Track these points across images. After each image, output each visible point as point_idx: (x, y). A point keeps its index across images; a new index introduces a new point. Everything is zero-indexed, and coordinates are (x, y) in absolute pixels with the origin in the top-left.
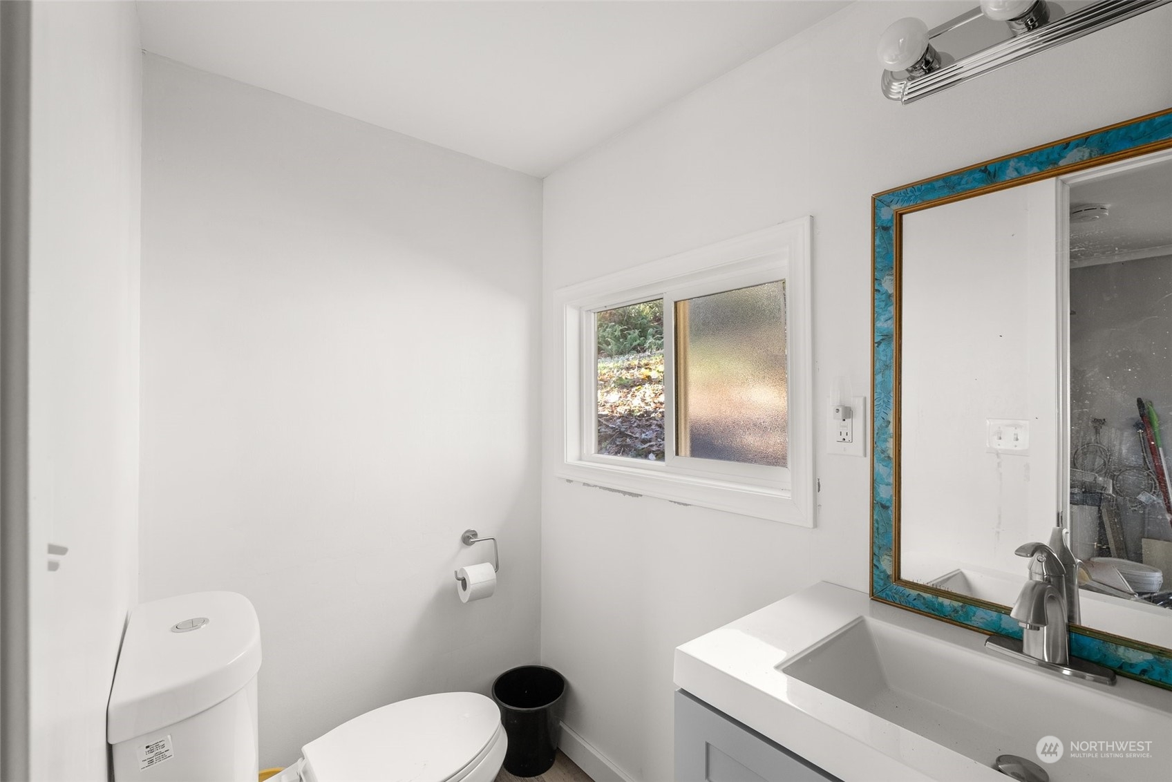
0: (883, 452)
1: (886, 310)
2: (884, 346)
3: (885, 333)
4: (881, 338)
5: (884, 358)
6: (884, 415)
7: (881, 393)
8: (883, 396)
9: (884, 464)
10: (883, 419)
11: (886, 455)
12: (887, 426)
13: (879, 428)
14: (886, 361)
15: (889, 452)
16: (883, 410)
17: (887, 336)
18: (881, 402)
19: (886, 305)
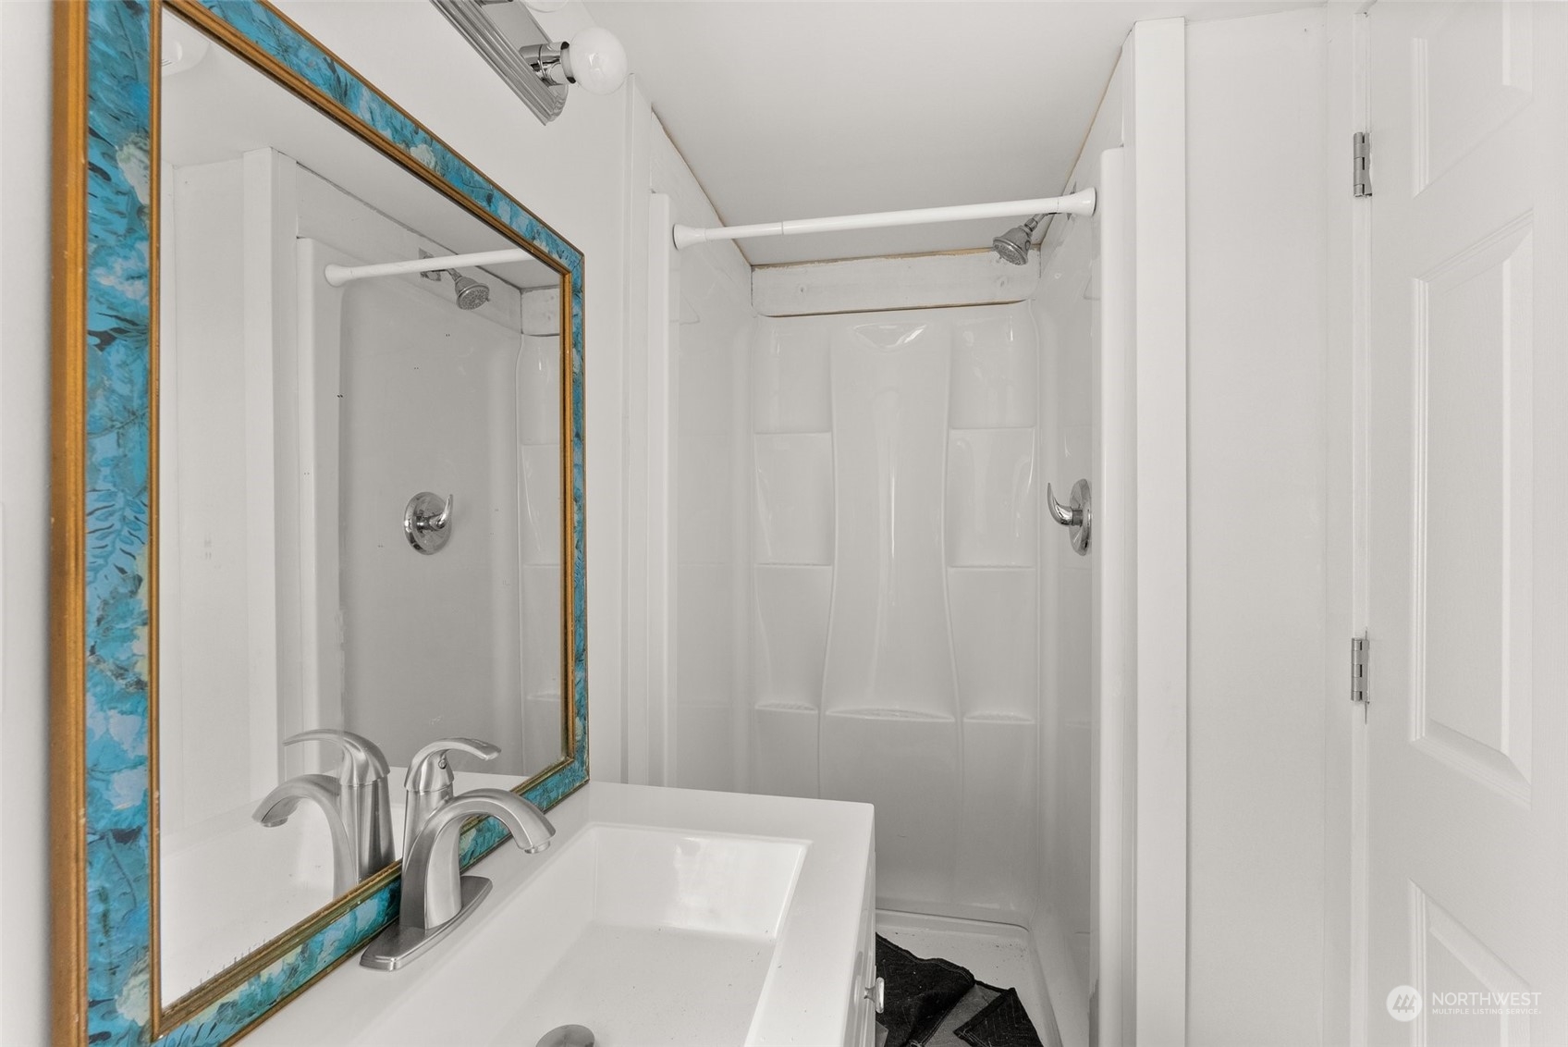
0: (121, 671)
1: (132, 247)
2: (122, 350)
3: (127, 312)
4: (114, 324)
5: (123, 389)
6: (124, 562)
7: (111, 495)
8: (120, 501)
9: (127, 707)
10: (122, 571)
11: (131, 678)
12: (133, 593)
13: (105, 603)
14: (130, 399)
15: (137, 669)
16: (119, 545)
17: (133, 323)
18: (115, 520)
19: (130, 231)
